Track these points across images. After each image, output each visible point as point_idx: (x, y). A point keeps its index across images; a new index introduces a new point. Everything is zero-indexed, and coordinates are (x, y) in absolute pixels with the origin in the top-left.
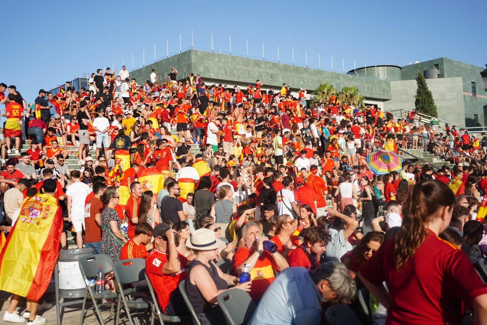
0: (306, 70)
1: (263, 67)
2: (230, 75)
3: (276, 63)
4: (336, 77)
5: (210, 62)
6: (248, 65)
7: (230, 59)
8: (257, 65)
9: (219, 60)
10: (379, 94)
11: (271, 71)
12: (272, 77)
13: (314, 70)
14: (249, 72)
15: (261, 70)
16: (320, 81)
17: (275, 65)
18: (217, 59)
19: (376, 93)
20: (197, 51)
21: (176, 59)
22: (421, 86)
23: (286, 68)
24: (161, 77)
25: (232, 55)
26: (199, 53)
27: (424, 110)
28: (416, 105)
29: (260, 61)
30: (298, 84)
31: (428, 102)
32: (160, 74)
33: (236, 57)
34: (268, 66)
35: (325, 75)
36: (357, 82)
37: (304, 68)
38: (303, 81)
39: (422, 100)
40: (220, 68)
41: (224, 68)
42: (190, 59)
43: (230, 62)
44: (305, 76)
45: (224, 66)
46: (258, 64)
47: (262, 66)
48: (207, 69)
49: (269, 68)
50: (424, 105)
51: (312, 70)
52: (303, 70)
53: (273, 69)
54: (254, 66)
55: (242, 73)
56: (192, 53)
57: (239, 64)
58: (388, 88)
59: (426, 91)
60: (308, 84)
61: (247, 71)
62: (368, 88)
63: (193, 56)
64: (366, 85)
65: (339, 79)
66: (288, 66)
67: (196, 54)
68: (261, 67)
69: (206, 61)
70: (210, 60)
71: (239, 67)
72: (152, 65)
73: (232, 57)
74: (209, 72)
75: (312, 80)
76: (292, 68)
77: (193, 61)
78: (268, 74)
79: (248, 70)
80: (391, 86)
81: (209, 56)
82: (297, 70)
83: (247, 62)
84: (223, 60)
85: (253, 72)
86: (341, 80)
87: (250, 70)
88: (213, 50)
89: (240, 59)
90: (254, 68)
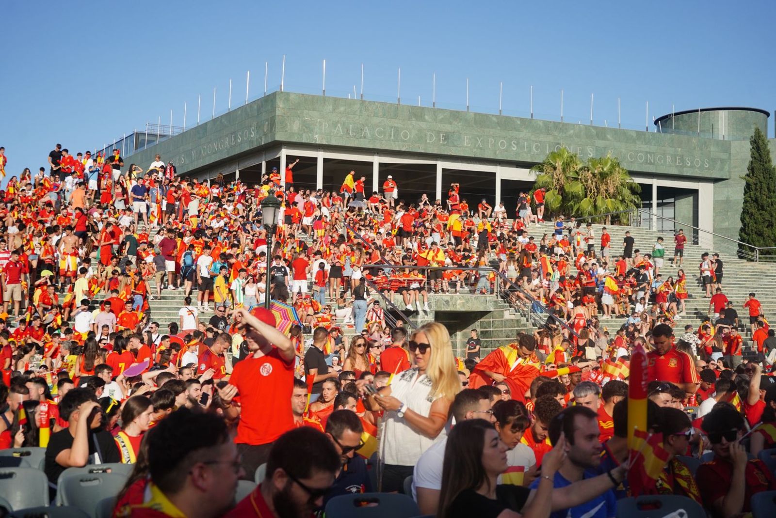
0: (528, 123)
1: (430, 120)
2: (355, 137)
3: (460, 112)
4: (597, 135)
5: (315, 114)
6: (396, 116)
7: (357, 107)
8: (415, 115)
9: (334, 110)
10: (702, 168)
11: (448, 128)
12: (446, 138)
13: (544, 122)
14: (397, 130)
15: (423, 125)
16: (558, 144)
17: (455, 115)
18: (331, 107)
19: (692, 167)
20: (290, 94)
21: (255, 107)
22: (757, 155)
23: (482, 120)
24: (233, 140)
25: (364, 99)
26: (292, 97)
28: (746, 193)
29: (425, 108)
30: (506, 150)
33: (370, 102)
34: (440, 117)
35: (572, 132)
36: (646, 144)
37: (522, 120)
38: (517, 145)
39: (756, 184)
40: (335, 125)
41: (344, 124)
42: (274, 110)
43: (358, 113)
44: (524, 134)
45: (344, 119)
46: (417, 113)
47: (427, 117)
48: (307, 127)
49: (441, 121)
50: (758, 194)
51: (541, 124)
52: (519, 122)
53: (451, 123)
54: (410, 119)
55: (380, 133)
56: (277, 97)
57: (376, 115)
60: (530, 151)
61: (391, 128)
62: (674, 157)
63: (280, 104)
64: (671, 150)
65: (604, 138)
66: (487, 116)
67: (287, 100)
68: (424, 120)
69: (305, 112)
70: (314, 110)
71: (375, 120)
73: (364, 102)
74: (311, 131)
75: (540, 142)
76: (495, 119)
77: (278, 112)
78: (439, 132)
79: (396, 125)
81: (311, 102)
82: (505, 123)
83: (393, 111)
84: (342, 109)
85: (406, 129)
86: (608, 140)
87: (399, 125)
88: (324, 91)
89: (379, 105)
90: (409, 122)
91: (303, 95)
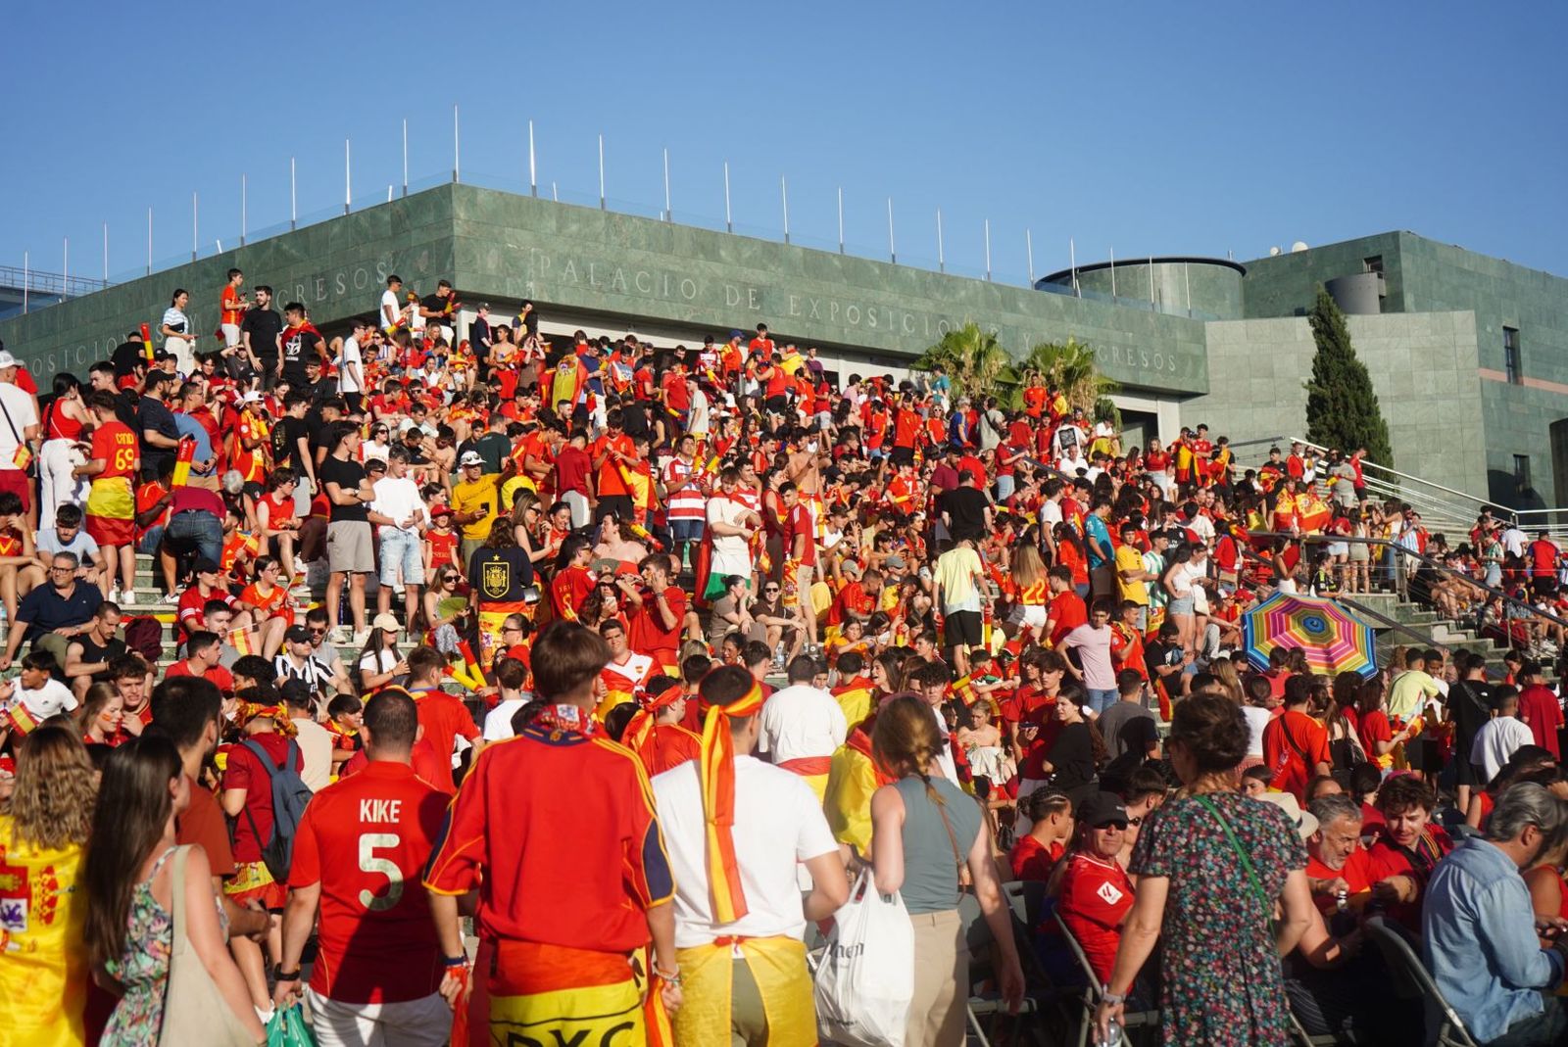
0: (891, 271)
1: (729, 259)
2: (600, 289)
3: (775, 245)
4: (1003, 301)
5: (525, 236)
6: (669, 249)
7: (600, 225)
8: (703, 248)
9: (559, 229)
10: (1165, 371)
11: (759, 277)
12: (759, 298)
13: (918, 272)
14: (674, 278)
15: (718, 269)
16: (943, 317)
17: (772, 252)
18: (553, 224)
19: (1151, 369)
20: (474, 190)
21: (387, 217)
22: (1330, 345)
23: (815, 264)
24: (319, 289)
25: (608, 208)
26: (481, 197)
27: (1343, 438)
28: (1310, 420)
29: (716, 234)
30: (859, 327)
31: (1358, 407)
32: (315, 277)
33: (622, 217)
34: (747, 254)
35: (963, 293)
36: (1079, 323)
37: (882, 266)
38: (877, 316)
39: (1335, 400)
40: (562, 261)
41: (579, 260)
42: (447, 222)
43: (603, 238)
44: (887, 295)
45: (578, 250)
46: (706, 244)
47: (723, 253)
48: (512, 264)
49: (749, 263)
50: (1341, 418)
51: (913, 274)
52: (877, 271)
53: (764, 268)
54: (694, 255)
55: (646, 283)
56: (454, 196)
57: (635, 244)
58: (1196, 350)
59: (1349, 365)
60: (898, 330)
61: (664, 272)
62: (1123, 348)
63: (460, 212)
64: (1116, 336)
65: (1014, 309)
66: (823, 254)
67: (472, 203)
68: (718, 259)
69: (508, 230)
70: (523, 227)
71: (635, 256)
72: (279, 238)
73: (610, 216)
74: (521, 273)
75: (914, 312)
76: (836, 263)
77: (458, 230)
78: (746, 285)
79: (671, 267)
80: (1209, 340)
81: (522, 209)
82: (855, 271)
83: (665, 237)
84: (574, 228)
85: (689, 276)
86: (1021, 312)
87: (677, 268)
88: (534, 188)
89: (639, 223)
90: (693, 263)
91: (501, 194)
